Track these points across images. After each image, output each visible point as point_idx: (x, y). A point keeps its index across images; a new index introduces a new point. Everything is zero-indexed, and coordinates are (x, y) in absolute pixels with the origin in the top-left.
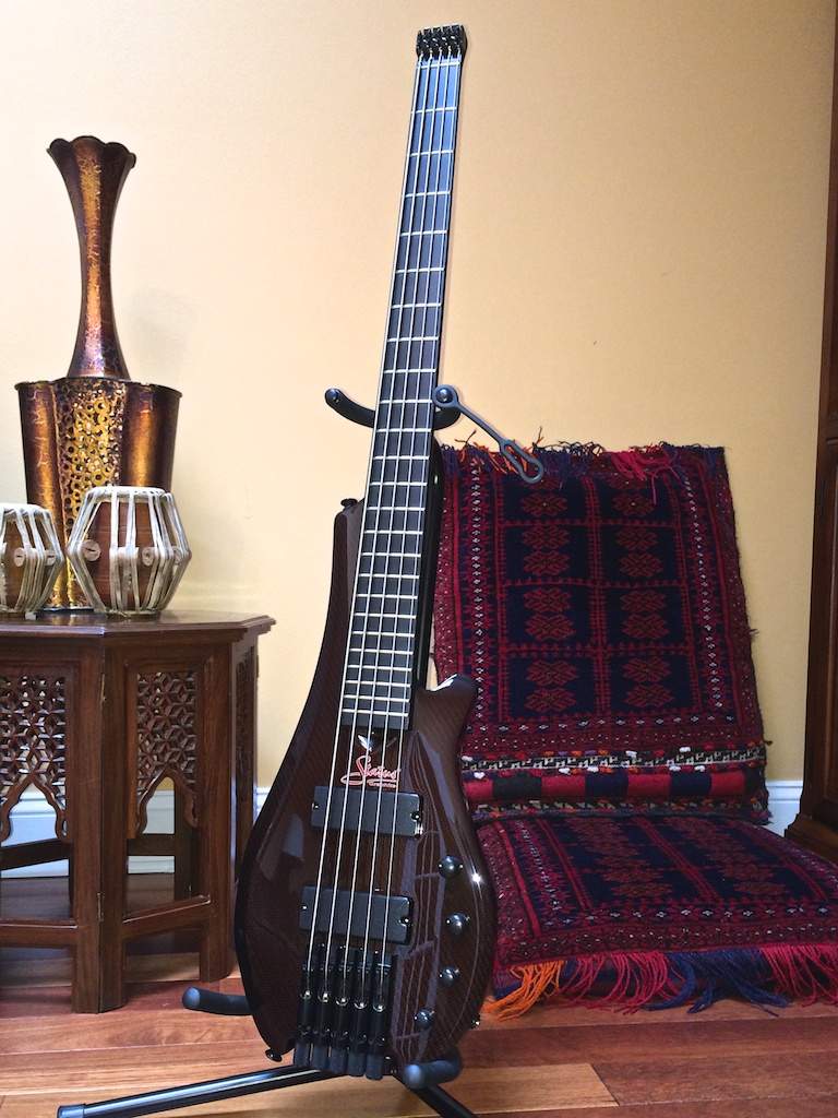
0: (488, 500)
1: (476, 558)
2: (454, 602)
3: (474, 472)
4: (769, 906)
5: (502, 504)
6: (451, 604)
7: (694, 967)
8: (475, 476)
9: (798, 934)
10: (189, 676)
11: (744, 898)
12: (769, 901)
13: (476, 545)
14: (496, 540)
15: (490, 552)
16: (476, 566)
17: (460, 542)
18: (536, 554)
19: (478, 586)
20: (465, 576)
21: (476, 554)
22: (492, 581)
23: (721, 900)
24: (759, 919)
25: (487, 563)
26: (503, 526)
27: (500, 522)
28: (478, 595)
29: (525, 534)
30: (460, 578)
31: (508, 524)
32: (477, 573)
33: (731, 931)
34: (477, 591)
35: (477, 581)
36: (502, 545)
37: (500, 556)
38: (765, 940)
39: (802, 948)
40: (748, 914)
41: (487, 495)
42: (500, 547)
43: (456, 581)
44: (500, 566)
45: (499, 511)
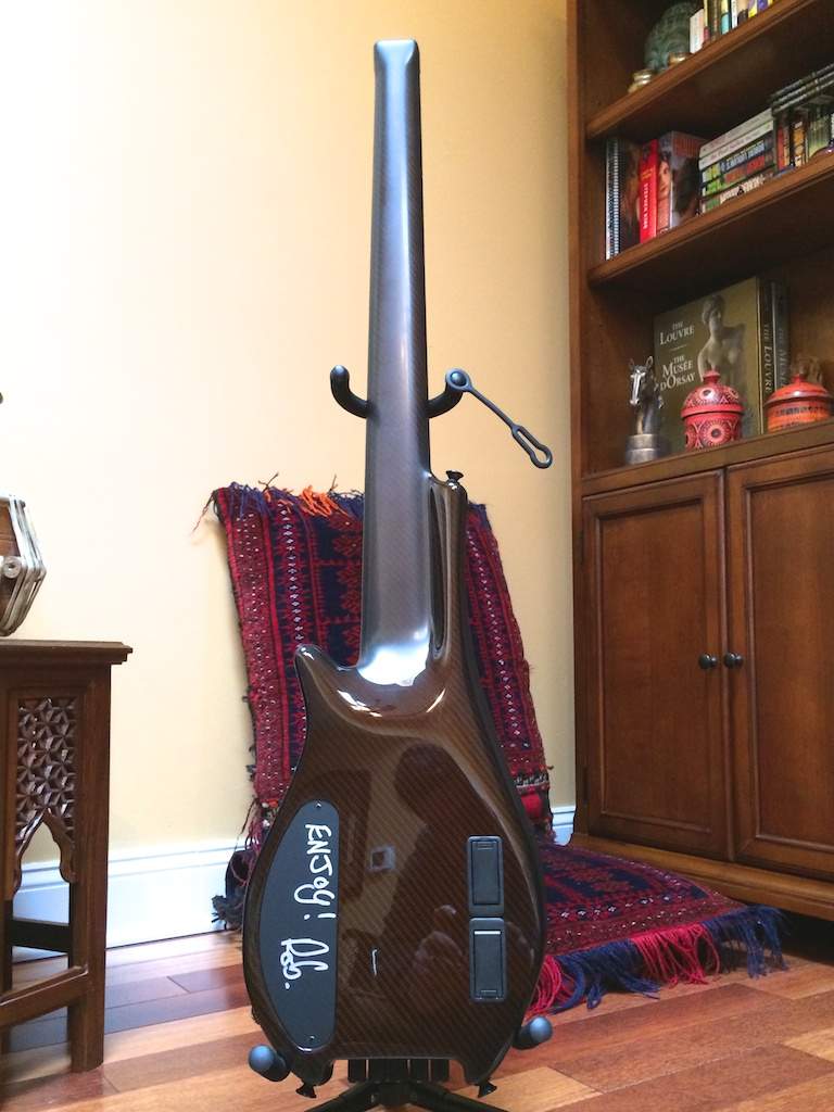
0: (300, 540)
1: (295, 596)
2: (274, 641)
3: (283, 512)
4: (626, 900)
5: (314, 544)
6: (271, 643)
7: (582, 966)
8: (285, 516)
9: (656, 921)
10: (69, 704)
11: (605, 896)
12: (624, 896)
13: (293, 583)
14: (313, 579)
15: (308, 590)
16: (296, 604)
17: (276, 581)
18: (351, 593)
19: (298, 624)
20: (283, 614)
21: (294, 592)
22: (311, 619)
23: (588, 899)
24: (622, 913)
25: (306, 602)
26: (317, 565)
27: (314, 561)
28: (299, 632)
29: (339, 573)
30: (278, 616)
31: (322, 562)
32: (296, 611)
33: (604, 927)
34: (298, 629)
35: (297, 619)
36: (319, 583)
37: (317, 595)
38: (633, 932)
39: (663, 933)
40: (612, 909)
41: (299, 535)
42: (316, 586)
43: (274, 620)
44: (318, 604)
45: (313, 551)
